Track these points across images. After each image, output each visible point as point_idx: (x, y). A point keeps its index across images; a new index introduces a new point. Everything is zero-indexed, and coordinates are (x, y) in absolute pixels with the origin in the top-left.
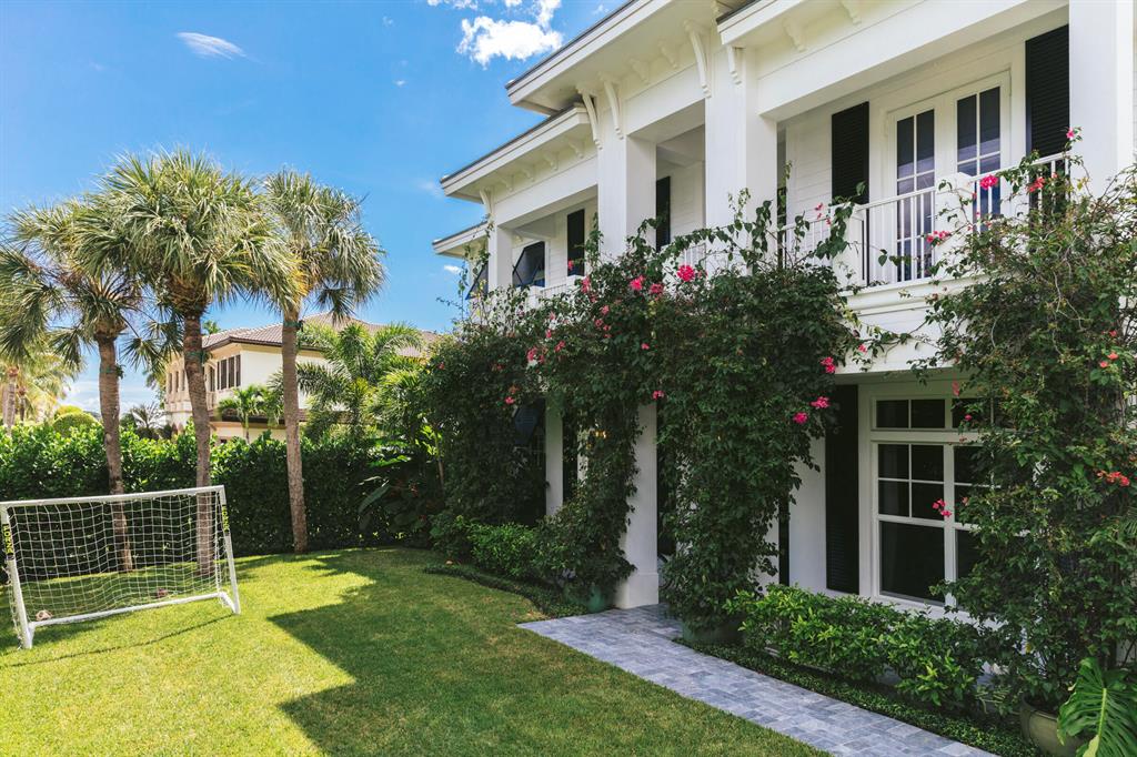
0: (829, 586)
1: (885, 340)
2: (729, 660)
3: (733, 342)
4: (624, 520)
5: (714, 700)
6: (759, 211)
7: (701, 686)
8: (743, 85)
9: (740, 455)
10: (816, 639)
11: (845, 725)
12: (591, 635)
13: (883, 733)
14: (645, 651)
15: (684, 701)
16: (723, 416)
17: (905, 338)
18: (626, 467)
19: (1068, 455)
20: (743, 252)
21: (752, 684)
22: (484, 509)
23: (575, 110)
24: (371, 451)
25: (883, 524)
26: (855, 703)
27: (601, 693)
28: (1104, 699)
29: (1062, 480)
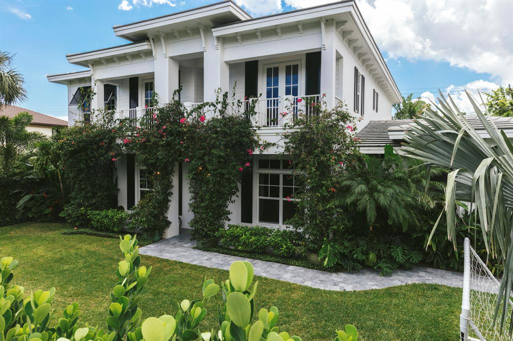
0: (242, 221)
1: (268, 145)
2: (216, 252)
3: (220, 144)
5: (219, 266)
6: (224, 95)
7: (212, 263)
8: (219, 50)
9: (221, 183)
10: (248, 242)
11: (260, 267)
12: (161, 251)
13: (271, 267)
14: (185, 254)
15: (210, 269)
16: (216, 170)
17: (274, 144)
18: (169, 185)
19: (322, 184)
20: (219, 110)
21: (227, 259)
22: (95, 204)
23: (146, 43)
25: (260, 199)
26: (261, 259)
27: (180, 272)
28: (329, 247)
29: (320, 191)
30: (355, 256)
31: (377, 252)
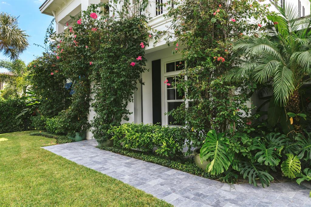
4: (89, 110)
17: (165, 33)
24: (27, 101)
25: (169, 103)
26: (144, 160)
28: (217, 144)
29: (203, 63)
30: (260, 160)
31: (302, 155)
